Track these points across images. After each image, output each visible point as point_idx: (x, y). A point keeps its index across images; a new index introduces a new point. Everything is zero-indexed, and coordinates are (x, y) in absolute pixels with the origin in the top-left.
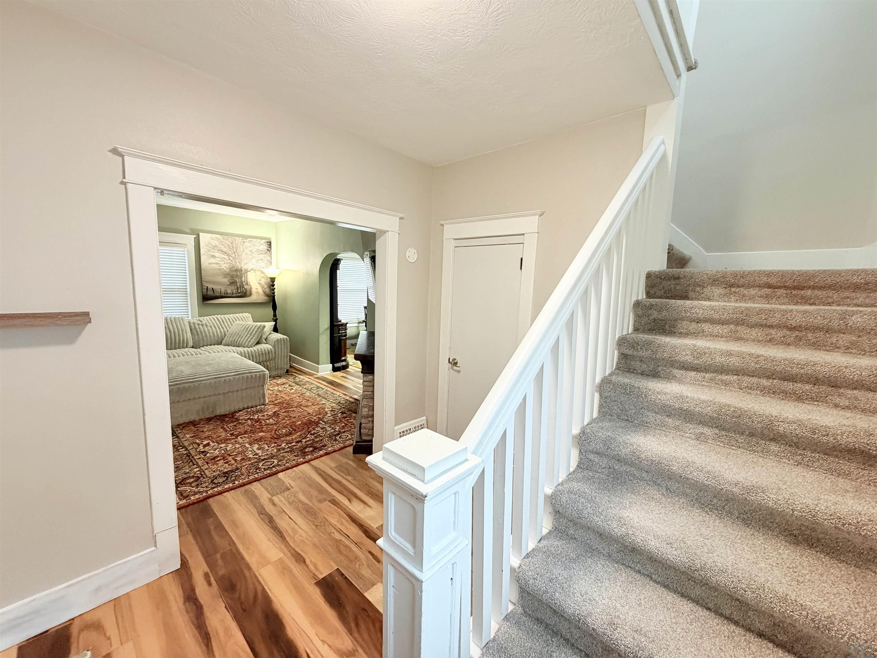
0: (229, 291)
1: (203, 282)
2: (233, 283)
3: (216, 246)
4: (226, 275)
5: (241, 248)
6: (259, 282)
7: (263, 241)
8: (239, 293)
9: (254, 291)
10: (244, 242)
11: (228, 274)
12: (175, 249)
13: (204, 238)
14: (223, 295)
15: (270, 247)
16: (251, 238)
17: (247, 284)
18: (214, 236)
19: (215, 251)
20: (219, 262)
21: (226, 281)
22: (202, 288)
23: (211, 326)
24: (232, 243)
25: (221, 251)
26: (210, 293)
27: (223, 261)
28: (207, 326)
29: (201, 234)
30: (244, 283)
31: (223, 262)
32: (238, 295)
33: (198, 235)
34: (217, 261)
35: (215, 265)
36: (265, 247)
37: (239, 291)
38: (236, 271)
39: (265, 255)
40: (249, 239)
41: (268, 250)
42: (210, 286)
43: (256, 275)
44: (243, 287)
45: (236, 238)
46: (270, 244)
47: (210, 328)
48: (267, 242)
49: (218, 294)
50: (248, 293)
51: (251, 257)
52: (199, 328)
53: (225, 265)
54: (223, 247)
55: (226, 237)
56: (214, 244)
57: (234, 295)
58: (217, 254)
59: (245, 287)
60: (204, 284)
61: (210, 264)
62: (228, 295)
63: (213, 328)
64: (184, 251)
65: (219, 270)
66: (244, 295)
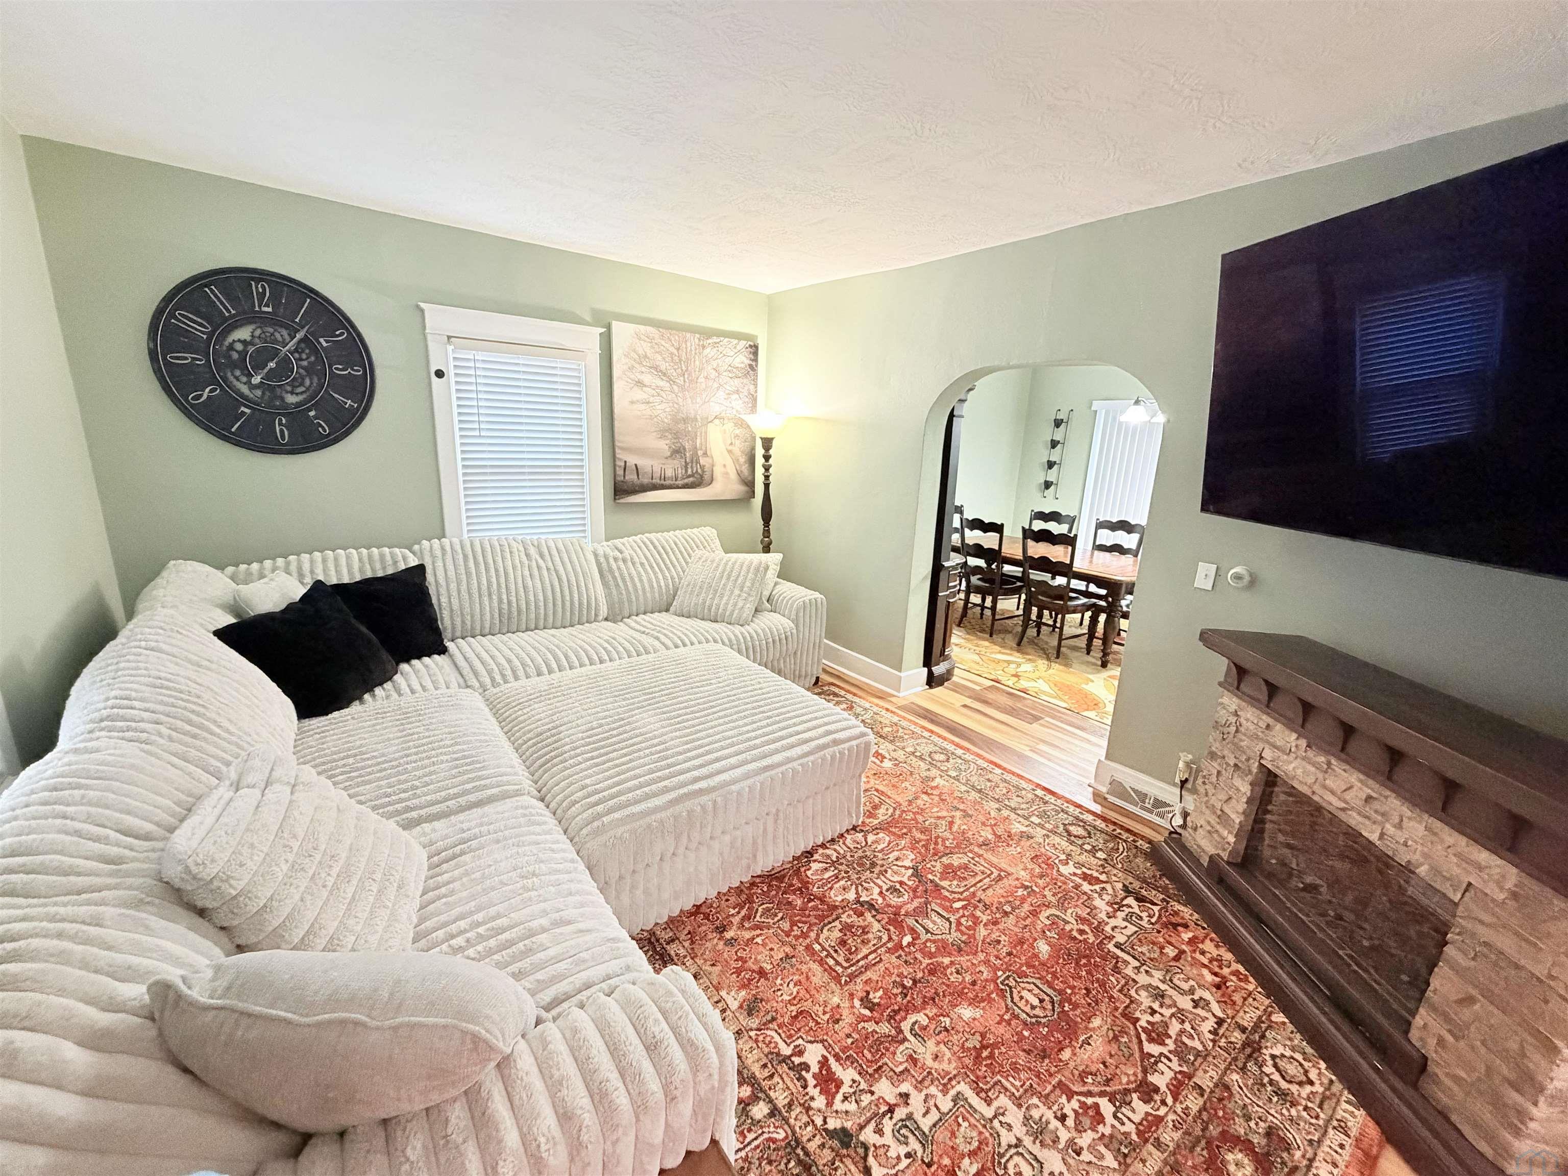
0: (669, 473)
1: (617, 451)
2: (677, 452)
3: (646, 356)
4: (663, 433)
5: (697, 363)
6: (730, 448)
7: (743, 343)
8: (689, 476)
9: (718, 471)
10: (704, 347)
11: (669, 430)
12: (559, 365)
13: (622, 333)
14: (656, 481)
15: (756, 360)
16: (718, 336)
17: (705, 454)
18: (642, 328)
19: (643, 369)
20: (651, 399)
21: (663, 446)
22: (615, 466)
23: (642, 564)
24: (678, 349)
25: (656, 368)
26: (631, 477)
27: (659, 395)
28: (633, 564)
29: (615, 325)
30: (700, 453)
31: (658, 399)
32: (686, 481)
33: (609, 327)
34: (646, 396)
35: (643, 407)
36: (743, 360)
37: (689, 472)
38: (685, 420)
39: (745, 381)
40: (715, 339)
41: (750, 365)
42: (632, 460)
43: (725, 432)
44: (698, 462)
45: (688, 335)
46: (754, 350)
47: (640, 569)
48: (751, 346)
49: (646, 480)
50: (707, 477)
51: (716, 385)
52: (619, 568)
53: (663, 406)
54: (660, 358)
55: (667, 333)
56: (641, 352)
57: (680, 483)
58: (647, 379)
59: (703, 461)
60: (620, 454)
61: (632, 402)
62: (668, 482)
63: (648, 567)
64: (579, 370)
65: (651, 418)
66: (698, 481)
